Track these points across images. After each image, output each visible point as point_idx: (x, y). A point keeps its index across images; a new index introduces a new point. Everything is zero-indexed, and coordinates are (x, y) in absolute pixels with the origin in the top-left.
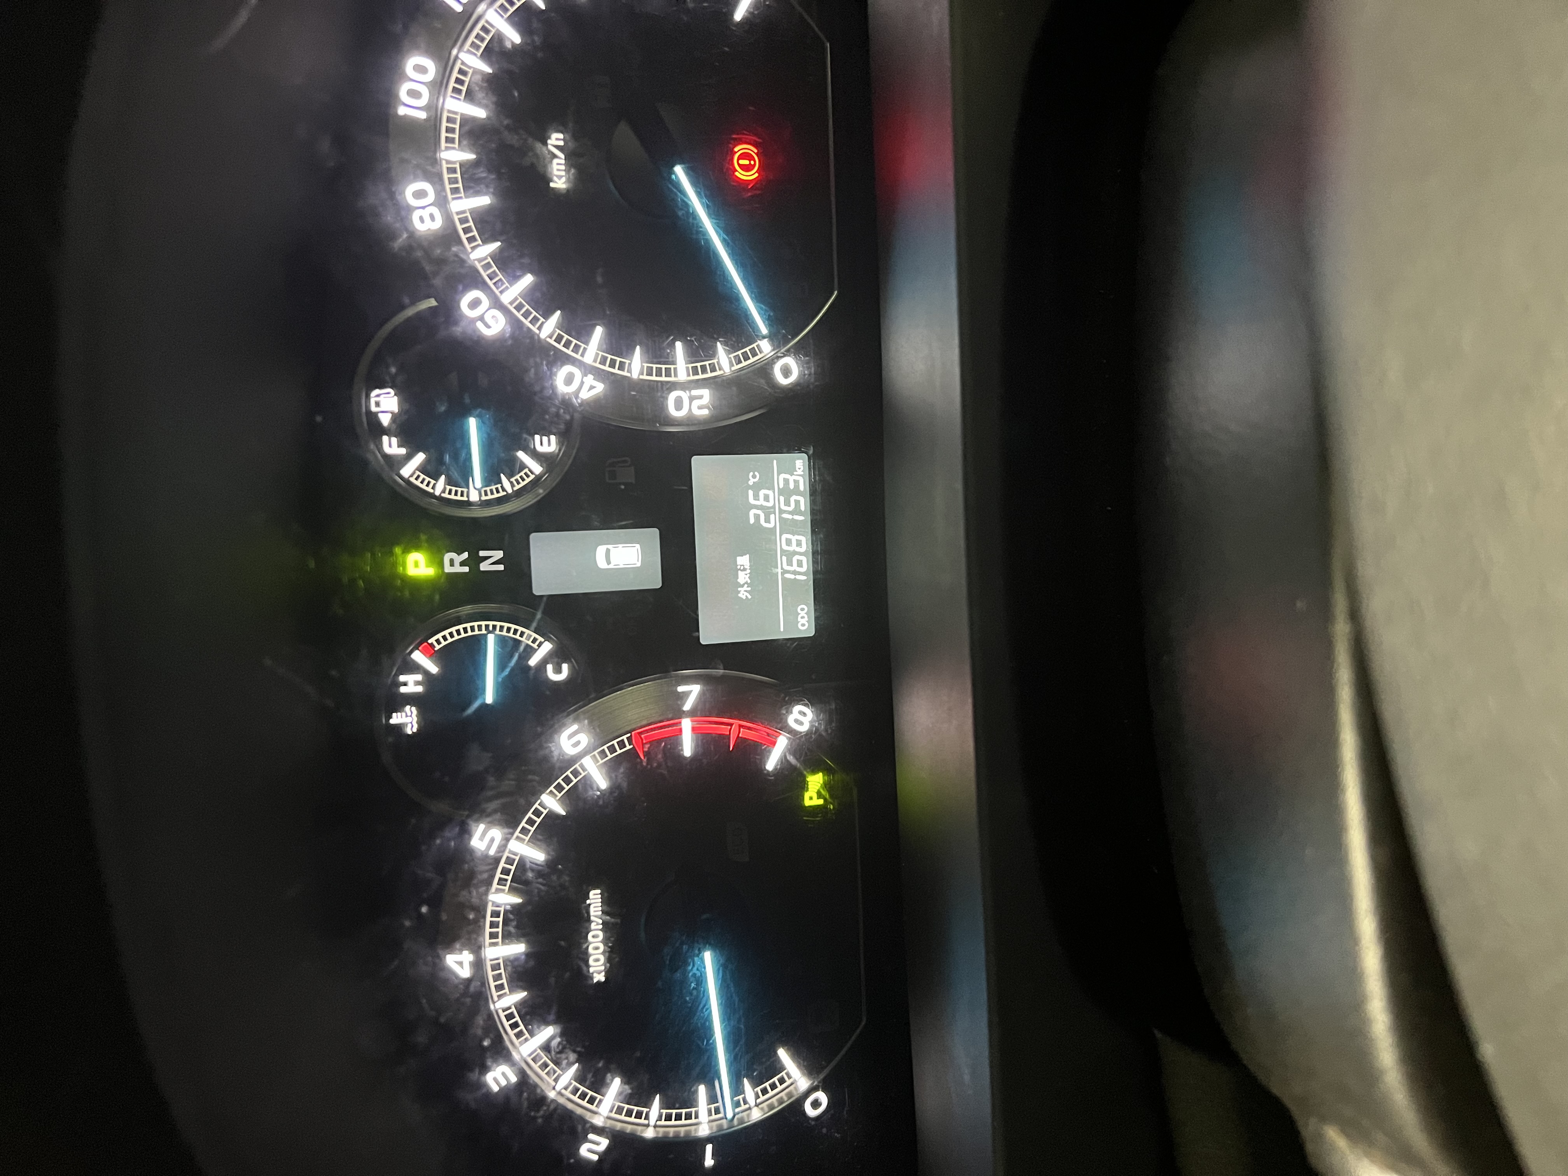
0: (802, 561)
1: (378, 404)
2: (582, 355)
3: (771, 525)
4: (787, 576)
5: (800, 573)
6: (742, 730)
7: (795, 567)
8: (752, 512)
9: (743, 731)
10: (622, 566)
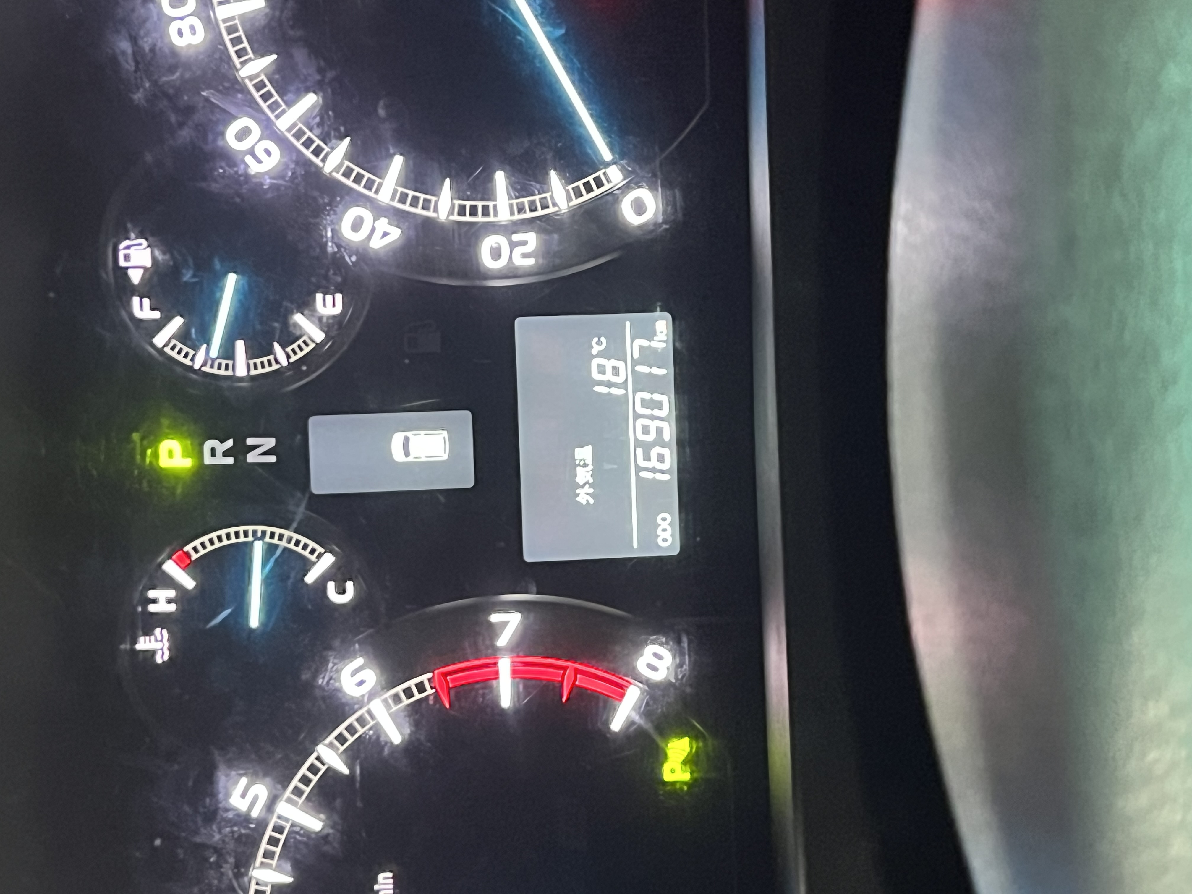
0: (663, 454)
1: (127, 258)
4: (643, 474)
5: (660, 471)
6: (578, 676)
7: (654, 463)
9: (580, 678)
10: (424, 459)
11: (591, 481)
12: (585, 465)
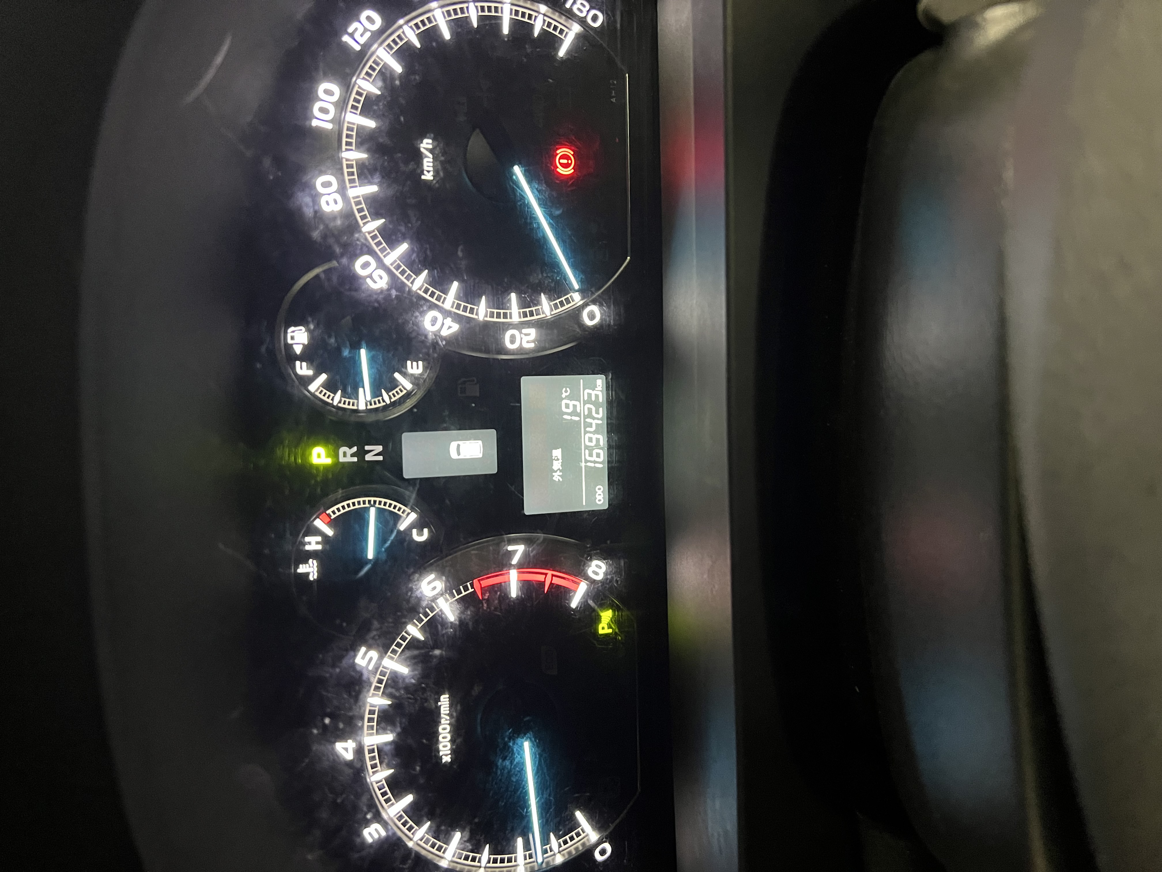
0: (600, 454)
1: (292, 338)
2: (443, 303)
4: (589, 464)
5: (598, 463)
6: (553, 577)
7: (594, 458)
9: (555, 579)
10: (468, 457)
11: (561, 468)
12: (558, 459)
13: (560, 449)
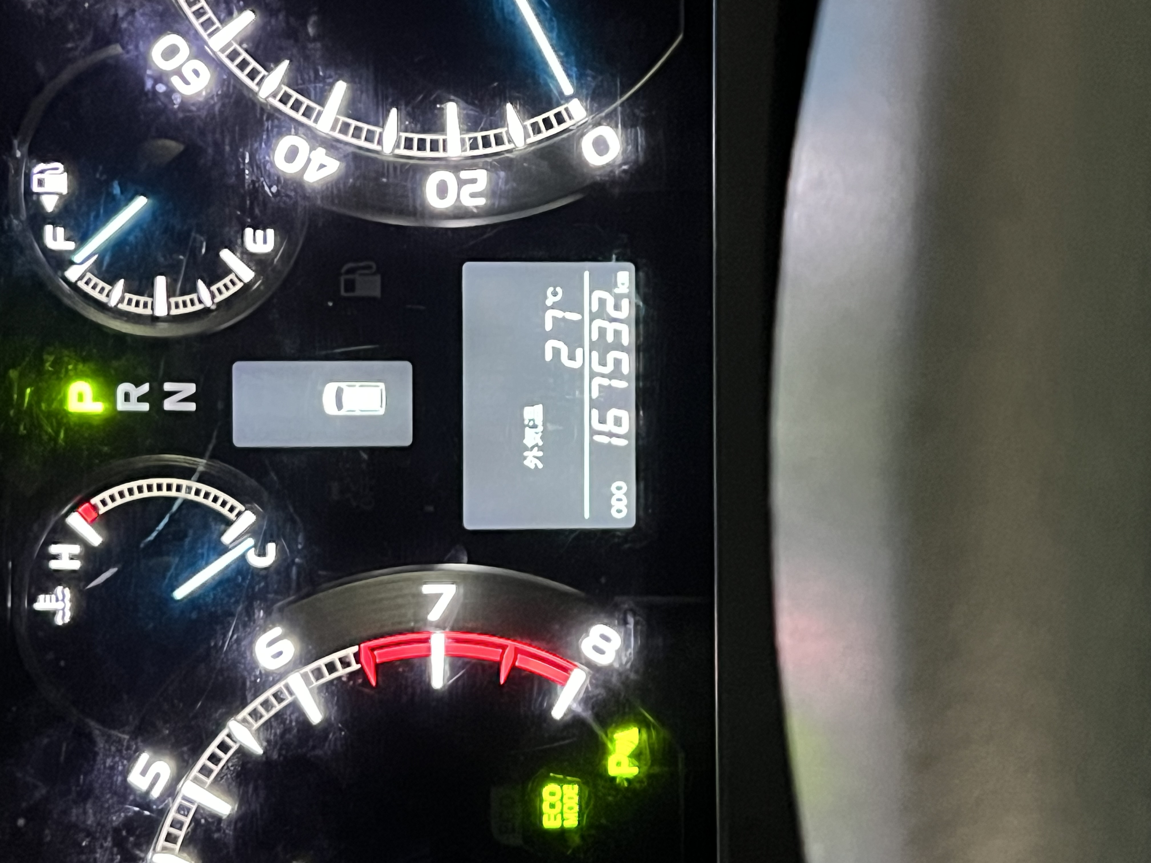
0: (621, 418)
1: (41, 183)
2: (316, 121)
3: (575, 365)
4: (597, 438)
5: (618, 436)
6: (519, 656)
7: (610, 426)
8: (550, 345)
9: (520, 658)
10: (358, 413)
11: (541, 443)
12: (535, 426)
13: (540, 407)
